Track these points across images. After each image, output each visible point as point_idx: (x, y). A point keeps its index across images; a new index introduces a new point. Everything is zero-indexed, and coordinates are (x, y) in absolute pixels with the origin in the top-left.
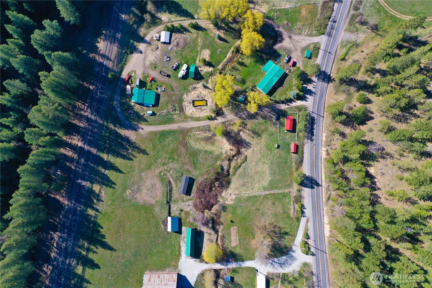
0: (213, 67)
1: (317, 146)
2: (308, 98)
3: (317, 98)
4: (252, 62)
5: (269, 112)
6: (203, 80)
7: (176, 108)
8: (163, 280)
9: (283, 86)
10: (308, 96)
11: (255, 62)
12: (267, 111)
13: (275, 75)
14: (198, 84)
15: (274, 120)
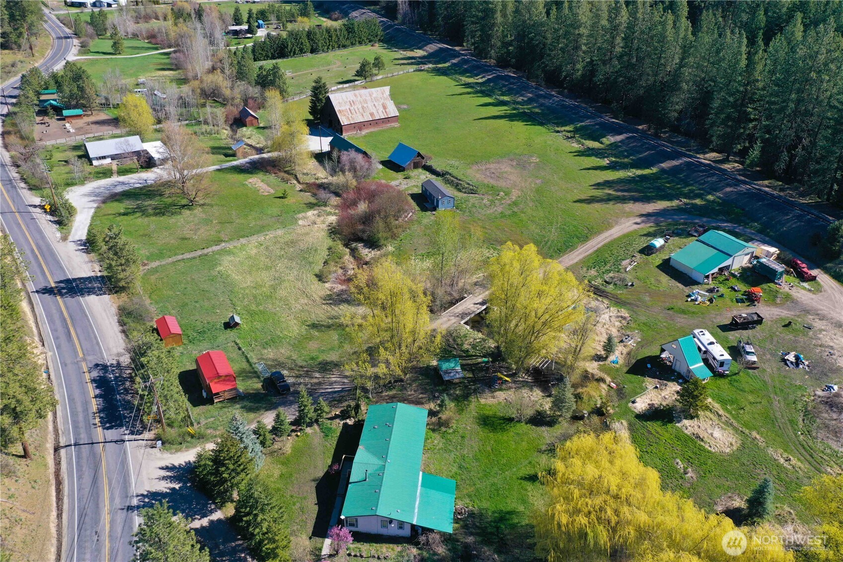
0: (643, 417)
1: (68, 361)
2: (164, 478)
3: (112, 499)
4: (521, 508)
5: (320, 384)
6: (625, 369)
7: (611, 286)
8: (361, 110)
9: (314, 484)
10: (164, 487)
11: (510, 513)
12: (331, 384)
13: (380, 474)
14: (629, 354)
15: (285, 372)
